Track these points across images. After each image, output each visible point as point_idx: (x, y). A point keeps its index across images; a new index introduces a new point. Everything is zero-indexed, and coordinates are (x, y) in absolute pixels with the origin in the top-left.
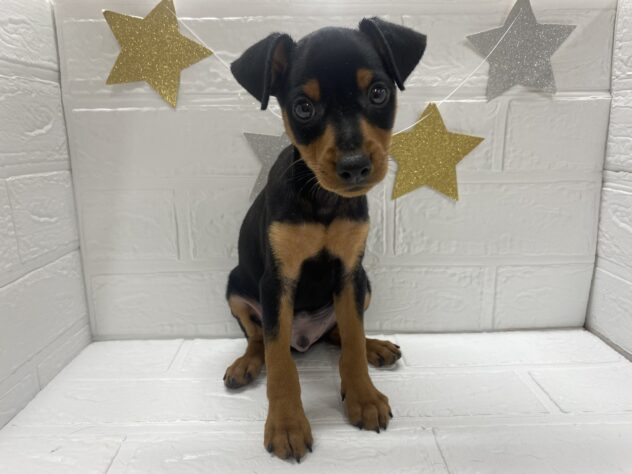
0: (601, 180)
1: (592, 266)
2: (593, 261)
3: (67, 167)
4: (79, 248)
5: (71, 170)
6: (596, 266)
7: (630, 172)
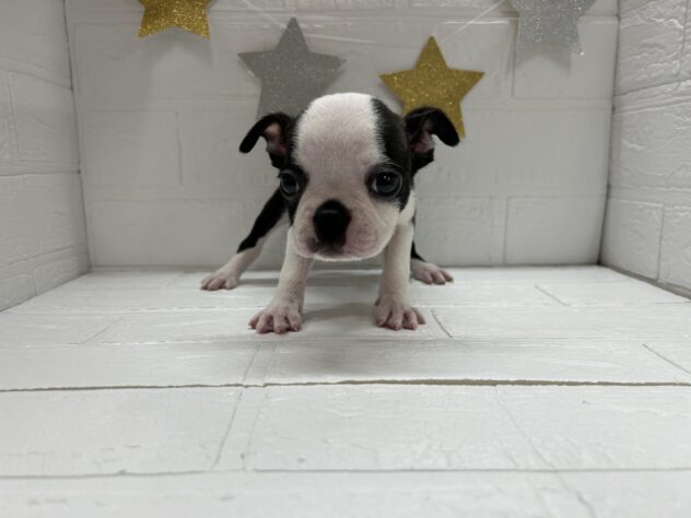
0: (610, 107)
1: (604, 198)
2: (605, 192)
3: (69, 85)
4: (79, 172)
5: (72, 88)
6: (608, 196)
7: (638, 90)
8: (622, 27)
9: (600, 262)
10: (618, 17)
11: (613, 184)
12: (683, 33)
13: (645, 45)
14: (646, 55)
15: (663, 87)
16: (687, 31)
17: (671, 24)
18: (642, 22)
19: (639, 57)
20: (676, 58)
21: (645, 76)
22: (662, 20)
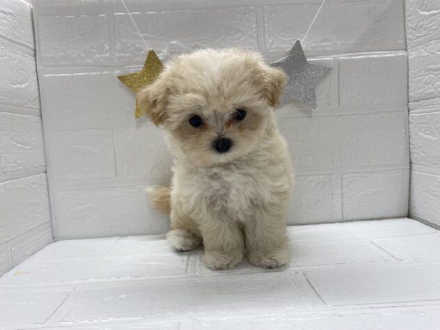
0: (407, 110)
2: (408, 167)
4: (46, 172)
5: (41, 117)
6: (411, 169)
7: (427, 99)
8: (410, 58)
9: (409, 216)
10: (406, 50)
11: (414, 161)
13: (430, 69)
14: (432, 76)
18: (426, 54)
19: (426, 77)
21: (433, 90)
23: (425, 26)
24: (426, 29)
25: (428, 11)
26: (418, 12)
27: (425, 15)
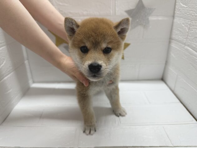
0: (169, 41)
1: (165, 64)
7: (176, 41)
8: (174, 21)
10: (173, 17)
12: (188, 32)
13: (178, 30)
14: (179, 33)
15: (181, 44)
16: (189, 33)
17: (185, 28)
19: (177, 32)
20: (185, 38)
21: (177, 38)
22: (183, 25)
23: (181, 11)
24: (181, 12)
25: (183, 4)
26: (179, 3)
27: (181, 6)
